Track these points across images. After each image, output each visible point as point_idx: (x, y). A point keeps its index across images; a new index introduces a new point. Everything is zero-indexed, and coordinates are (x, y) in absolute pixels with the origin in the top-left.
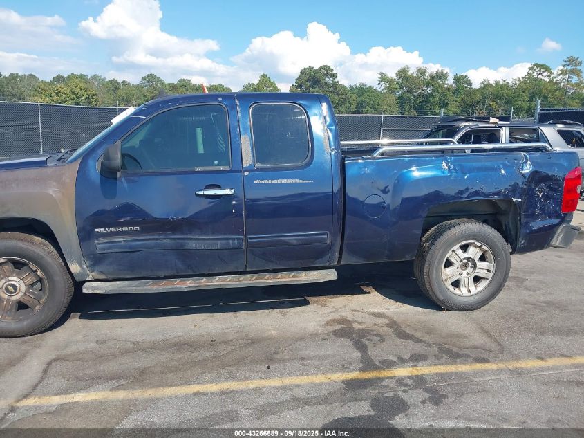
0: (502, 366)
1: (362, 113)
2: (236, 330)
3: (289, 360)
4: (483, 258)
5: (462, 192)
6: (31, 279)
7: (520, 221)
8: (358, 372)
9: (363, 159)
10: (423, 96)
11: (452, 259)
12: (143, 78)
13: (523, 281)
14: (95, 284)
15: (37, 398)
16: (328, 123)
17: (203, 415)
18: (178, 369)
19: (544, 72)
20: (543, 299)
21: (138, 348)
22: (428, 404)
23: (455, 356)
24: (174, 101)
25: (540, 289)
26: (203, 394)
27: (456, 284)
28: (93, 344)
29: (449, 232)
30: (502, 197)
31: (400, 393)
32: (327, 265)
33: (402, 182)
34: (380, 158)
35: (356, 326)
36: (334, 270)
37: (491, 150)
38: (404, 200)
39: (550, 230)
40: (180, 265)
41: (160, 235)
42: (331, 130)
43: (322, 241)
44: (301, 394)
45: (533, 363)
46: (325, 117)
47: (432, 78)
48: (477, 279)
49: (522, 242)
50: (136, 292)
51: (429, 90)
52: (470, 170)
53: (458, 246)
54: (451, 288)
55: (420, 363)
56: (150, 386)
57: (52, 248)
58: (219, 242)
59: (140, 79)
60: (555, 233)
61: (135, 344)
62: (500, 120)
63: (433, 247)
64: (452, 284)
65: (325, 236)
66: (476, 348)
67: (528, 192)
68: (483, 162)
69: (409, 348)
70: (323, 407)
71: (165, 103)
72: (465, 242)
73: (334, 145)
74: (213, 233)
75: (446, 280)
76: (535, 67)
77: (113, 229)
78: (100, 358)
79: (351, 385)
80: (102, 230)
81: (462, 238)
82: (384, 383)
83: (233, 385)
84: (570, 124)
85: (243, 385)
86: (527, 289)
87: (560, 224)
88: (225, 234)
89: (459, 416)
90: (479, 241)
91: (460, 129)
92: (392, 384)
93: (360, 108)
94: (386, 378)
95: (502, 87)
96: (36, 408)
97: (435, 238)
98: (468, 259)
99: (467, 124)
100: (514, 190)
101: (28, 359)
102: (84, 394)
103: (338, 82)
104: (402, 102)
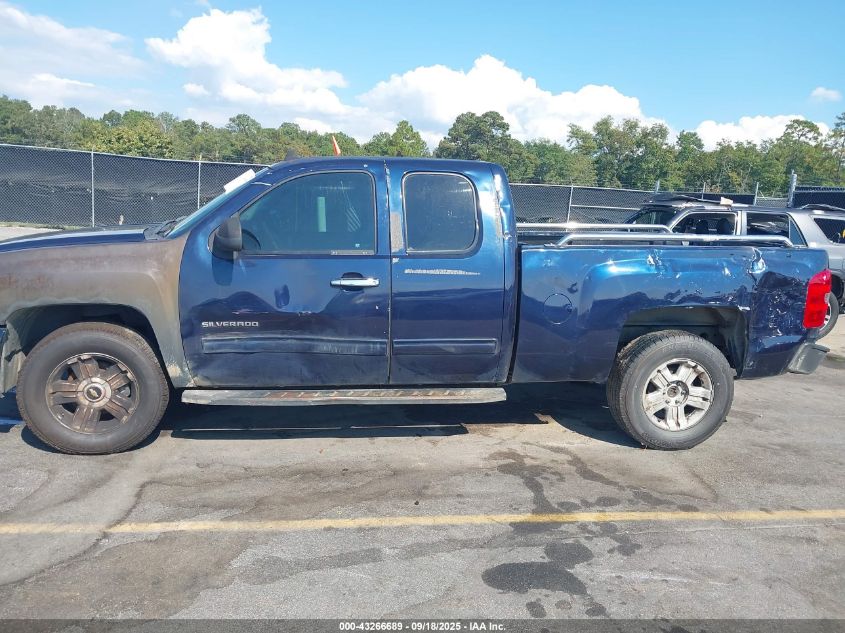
0: (713, 516)
1: (544, 182)
2: (373, 459)
3: (444, 496)
4: (697, 383)
5: (672, 296)
6: (119, 382)
7: (748, 335)
8: (529, 515)
9: (546, 248)
10: (631, 161)
11: (657, 382)
12: (230, 119)
13: (752, 417)
14: (197, 392)
15: (133, 524)
16: (501, 200)
17: (338, 553)
18: (303, 500)
19: (809, 131)
20: (777, 440)
21: (249, 474)
22: (616, 553)
23: (655, 502)
24: (307, 165)
25: (775, 429)
26: (337, 530)
27: (661, 415)
28: (194, 468)
29: (653, 346)
30: (724, 304)
31: (583, 541)
32: (493, 381)
33: (593, 280)
34: (568, 248)
35: (528, 462)
36: (502, 389)
37: (715, 243)
38: (596, 304)
39: (787, 350)
40: (306, 373)
41: (283, 333)
42: (505, 210)
43: (489, 351)
44: (459, 535)
45: (754, 515)
46: (497, 193)
47: (645, 135)
48: (689, 410)
49: (749, 364)
50: (249, 404)
51: (640, 152)
52: (684, 268)
53: (665, 365)
54: (655, 420)
55: (610, 508)
56: (270, 518)
57: (146, 344)
58: (357, 345)
59: (227, 122)
60: (794, 354)
61: (246, 469)
62: (735, 202)
63: (632, 365)
64: (656, 414)
65: (492, 343)
66: (682, 494)
67: (760, 300)
68: (702, 257)
69: (597, 490)
70: (486, 551)
71: (296, 167)
72: (675, 360)
73: (509, 229)
74: (350, 334)
75: (648, 409)
76: (796, 125)
77: (225, 324)
78: (205, 484)
79: (520, 528)
80: (211, 324)
81: (670, 355)
82: (563, 528)
83: (373, 521)
84: (832, 210)
85: (386, 522)
86: (757, 427)
87: (801, 342)
88: (365, 336)
89: (655, 568)
90: (693, 359)
91: (679, 212)
92: (572, 529)
93: (540, 174)
94: (565, 523)
95: (746, 151)
96: (133, 535)
97: (634, 354)
98: (678, 382)
99: (689, 205)
100: (741, 295)
101: (115, 480)
102: (190, 523)
103: (510, 136)
104: (601, 167)
